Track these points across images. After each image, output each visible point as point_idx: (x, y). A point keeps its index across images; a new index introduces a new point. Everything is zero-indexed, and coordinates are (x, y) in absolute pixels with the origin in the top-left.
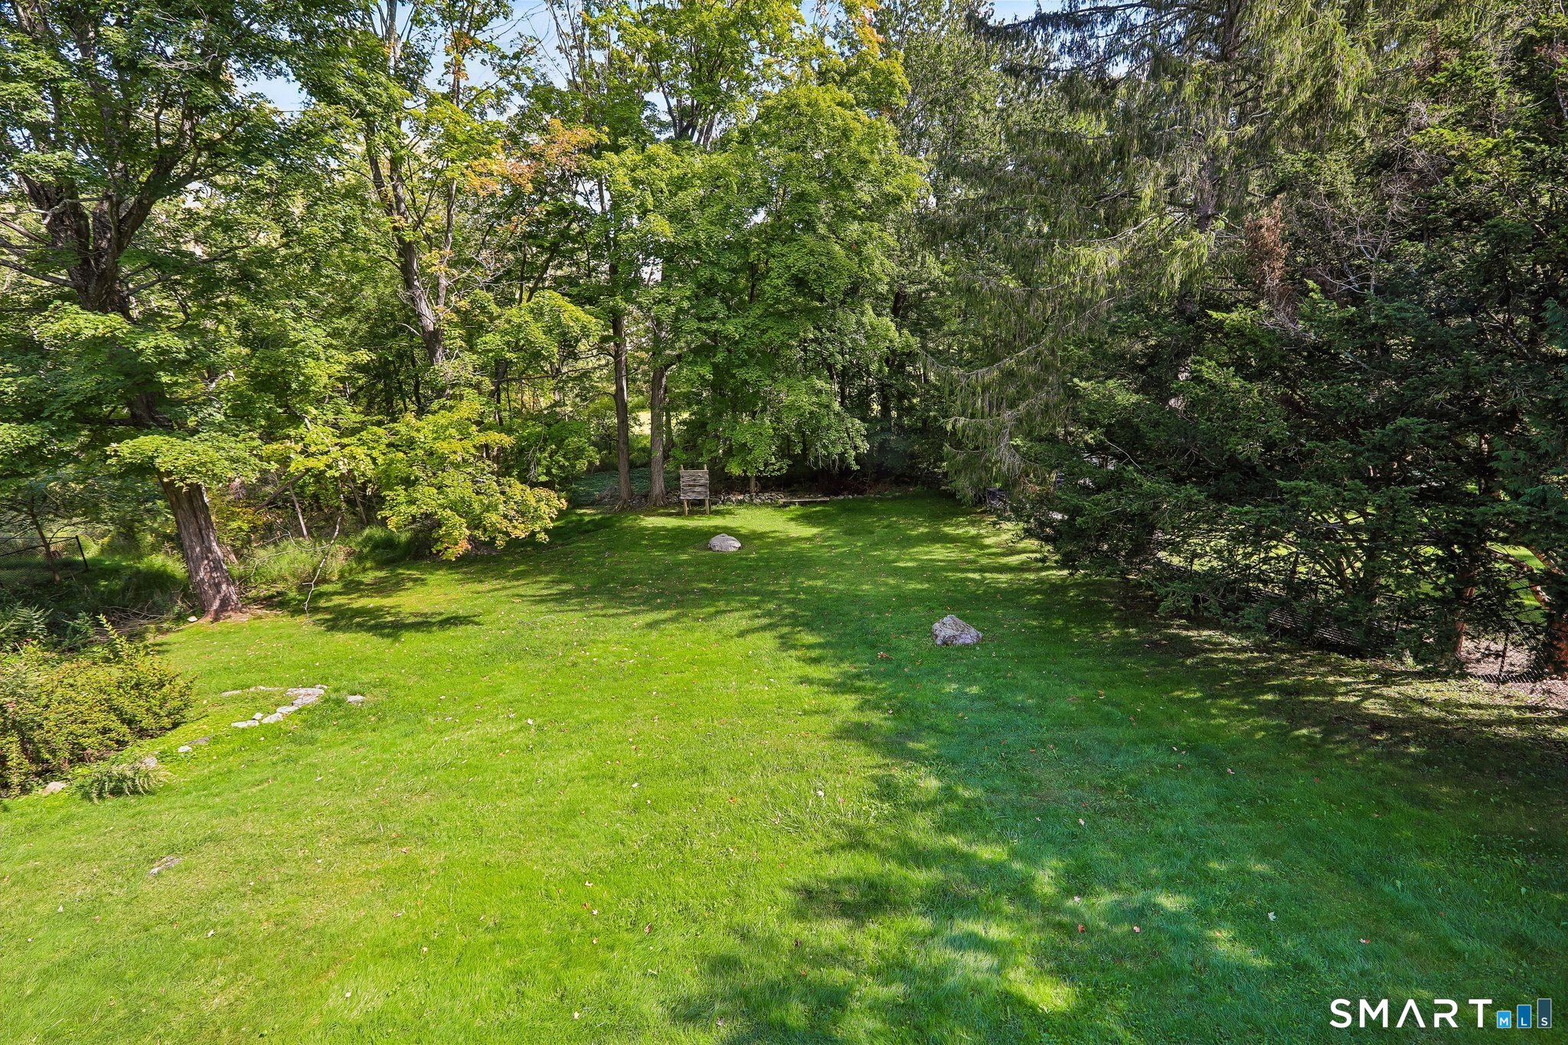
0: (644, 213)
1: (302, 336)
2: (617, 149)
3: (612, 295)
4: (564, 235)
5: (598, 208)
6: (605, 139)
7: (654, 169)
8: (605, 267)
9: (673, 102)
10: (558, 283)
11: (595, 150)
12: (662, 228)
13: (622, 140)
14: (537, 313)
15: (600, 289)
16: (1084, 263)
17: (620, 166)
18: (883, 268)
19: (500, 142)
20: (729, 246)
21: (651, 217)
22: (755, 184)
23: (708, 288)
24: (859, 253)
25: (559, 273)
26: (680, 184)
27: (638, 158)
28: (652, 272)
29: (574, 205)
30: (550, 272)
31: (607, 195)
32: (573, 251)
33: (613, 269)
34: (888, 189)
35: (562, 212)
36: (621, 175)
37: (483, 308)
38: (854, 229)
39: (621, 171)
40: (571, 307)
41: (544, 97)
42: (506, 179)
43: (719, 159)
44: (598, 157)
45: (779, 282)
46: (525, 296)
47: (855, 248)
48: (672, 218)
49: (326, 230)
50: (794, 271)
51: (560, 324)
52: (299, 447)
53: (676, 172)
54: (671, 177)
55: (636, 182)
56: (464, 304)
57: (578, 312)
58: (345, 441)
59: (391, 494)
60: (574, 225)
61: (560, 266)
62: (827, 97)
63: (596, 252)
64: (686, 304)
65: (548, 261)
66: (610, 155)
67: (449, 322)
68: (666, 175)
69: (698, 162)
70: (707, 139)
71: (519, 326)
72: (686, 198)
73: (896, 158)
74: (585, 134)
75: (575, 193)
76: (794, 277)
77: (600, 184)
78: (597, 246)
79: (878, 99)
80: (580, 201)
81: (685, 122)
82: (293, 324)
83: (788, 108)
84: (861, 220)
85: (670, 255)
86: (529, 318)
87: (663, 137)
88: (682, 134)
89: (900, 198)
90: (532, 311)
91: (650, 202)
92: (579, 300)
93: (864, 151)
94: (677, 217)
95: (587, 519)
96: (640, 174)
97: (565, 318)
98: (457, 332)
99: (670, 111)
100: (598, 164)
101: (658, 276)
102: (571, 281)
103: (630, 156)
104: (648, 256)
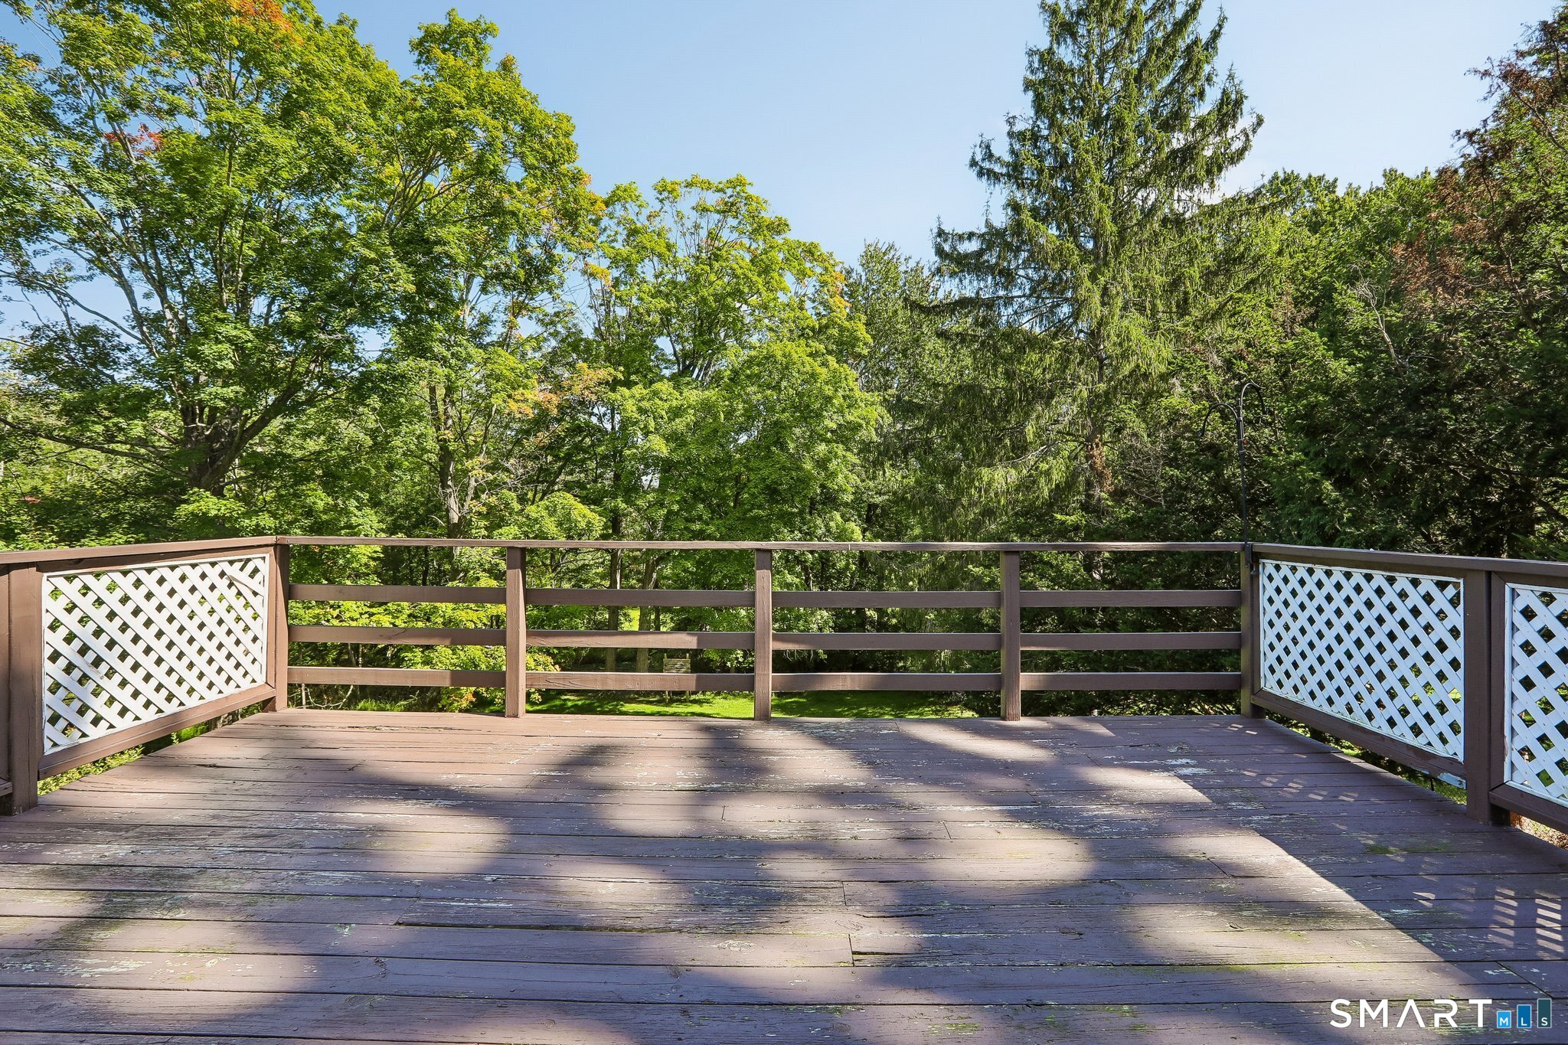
0: (647, 433)
1: (361, 521)
2: (628, 384)
3: (614, 497)
4: (578, 448)
5: (609, 427)
6: (620, 376)
7: (657, 401)
8: (610, 475)
9: (678, 348)
10: (568, 487)
11: (614, 385)
12: (660, 447)
13: (633, 377)
14: (552, 511)
15: (604, 493)
16: (985, 479)
17: (629, 399)
18: (847, 478)
19: (536, 376)
20: (717, 462)
21: (651, 437)
22: (738, 413)
23: (698, 495)
24: (826, 469)
25: (569, 478)
26: (676, 413)
27: (645, 392)
28: (651, 480)
29: (588, 424)
30: (562, 477)
31: (617, 418)
32: (583, 461)
33: (617, 477)
34: (849, 418)
35: (577, 430)
36: (630, 407)
37: (507, 504)
38: (822, 448)
39: (631, 402)
40: (580, 506)
41: (574, 344)
42: (537, 405)
43: (712, 394)
44: (613, 390)
45: (755, 491)
46: (539, 496)
47: (822, 464)
48: (668, 439)
49: (405, 443)
50: (768, 482)
51: (569, 520)
52: (336, 613)
53: (674, 403)
54: (670, 407)
55: (642, 411)
56: (493, 500)
57: (583, 509)
58: (374, 610)
59: (409, 655)
60: (587, 440)
61: (571, 473)
62: (798, 351)
63: (604, 461)
64: (676, 507)
65: (561, 469)
66: (624, 390)
67: (480, 514)
68: (666, 406)
69: (693, 396)
70: (705, 374)
71: (536, 520)
72: (679, 425)
73: (857, 394)
74: (605, 373)
75: (592, 414)
76: (768, 487)
77: (613, 411)
78: (605, 457)
79: (845, 348)
80: (594, 420)
81: (687, 363)
82: (356, 511)
83: (766, 358)
84: (828, 442)
85: (667, 467)
86: (544, 513)
87: (667, 373)
88: (686, 371)
89: (861, 426)
90: (547, 508)
91: (652, 425)
92: (586, 500)
93: (828, 390)
94: (672, 438)
95: (570, 704)
96: (645, 404)
97: (575, 515)
98: (483, 523)
99: (675, 354)
100: (612, 395)
101: (656, 484)
102: (581, 485)
103: (638, 390)
104: (647, 466)
